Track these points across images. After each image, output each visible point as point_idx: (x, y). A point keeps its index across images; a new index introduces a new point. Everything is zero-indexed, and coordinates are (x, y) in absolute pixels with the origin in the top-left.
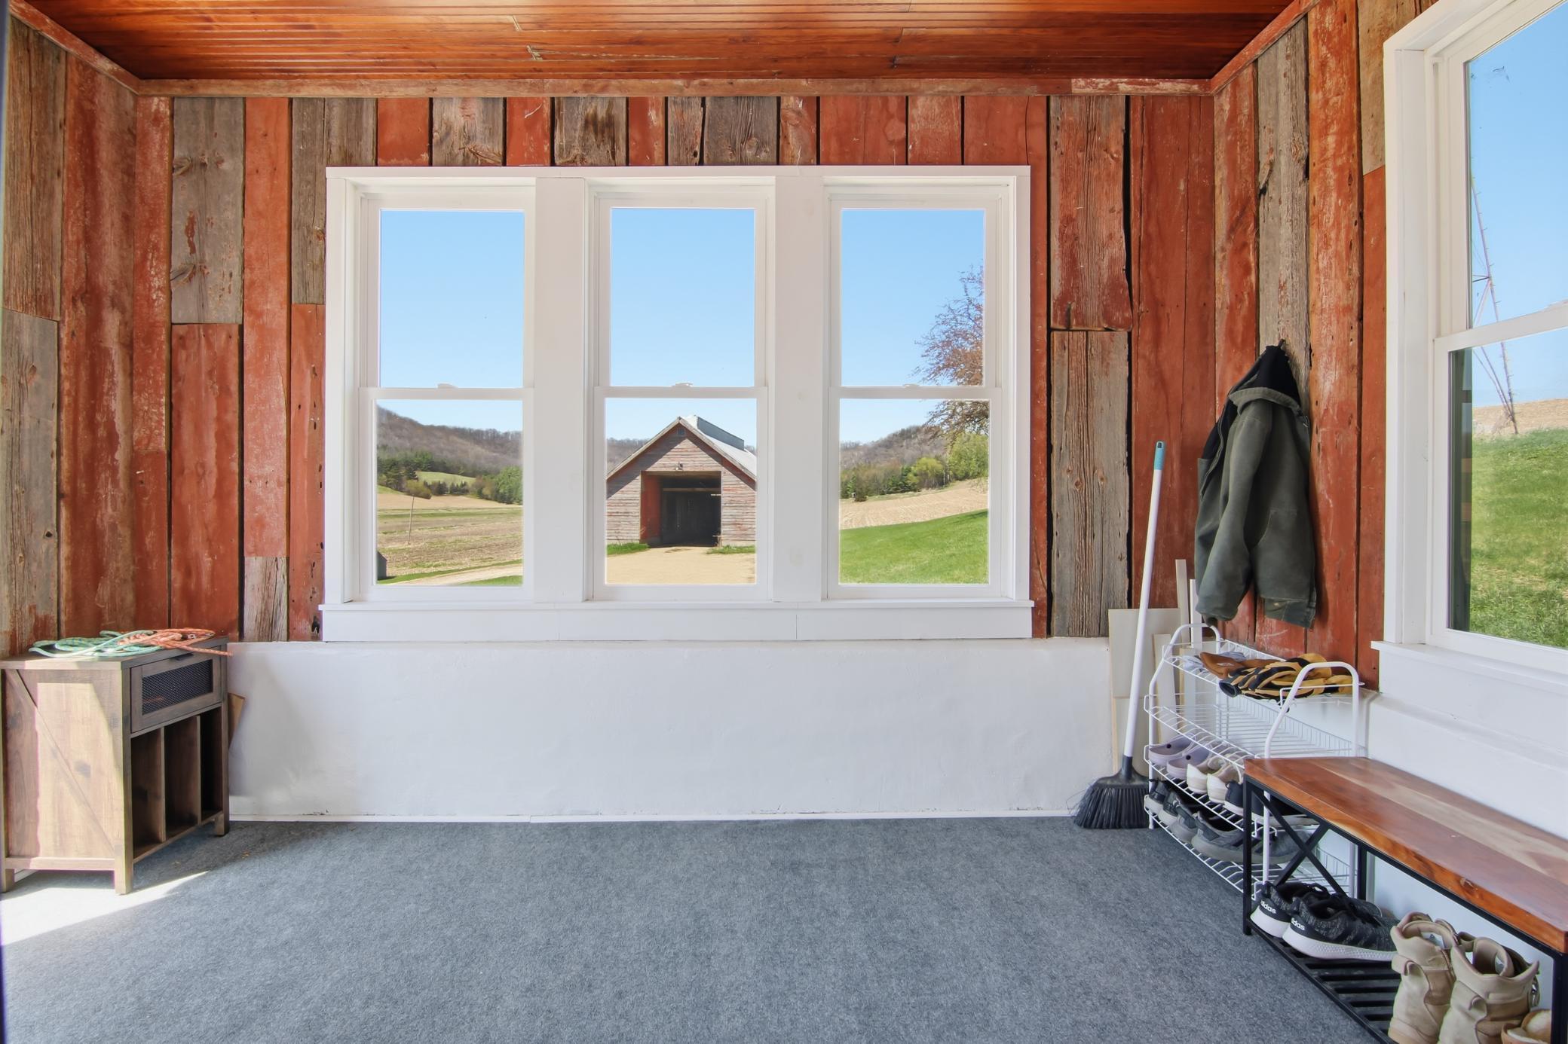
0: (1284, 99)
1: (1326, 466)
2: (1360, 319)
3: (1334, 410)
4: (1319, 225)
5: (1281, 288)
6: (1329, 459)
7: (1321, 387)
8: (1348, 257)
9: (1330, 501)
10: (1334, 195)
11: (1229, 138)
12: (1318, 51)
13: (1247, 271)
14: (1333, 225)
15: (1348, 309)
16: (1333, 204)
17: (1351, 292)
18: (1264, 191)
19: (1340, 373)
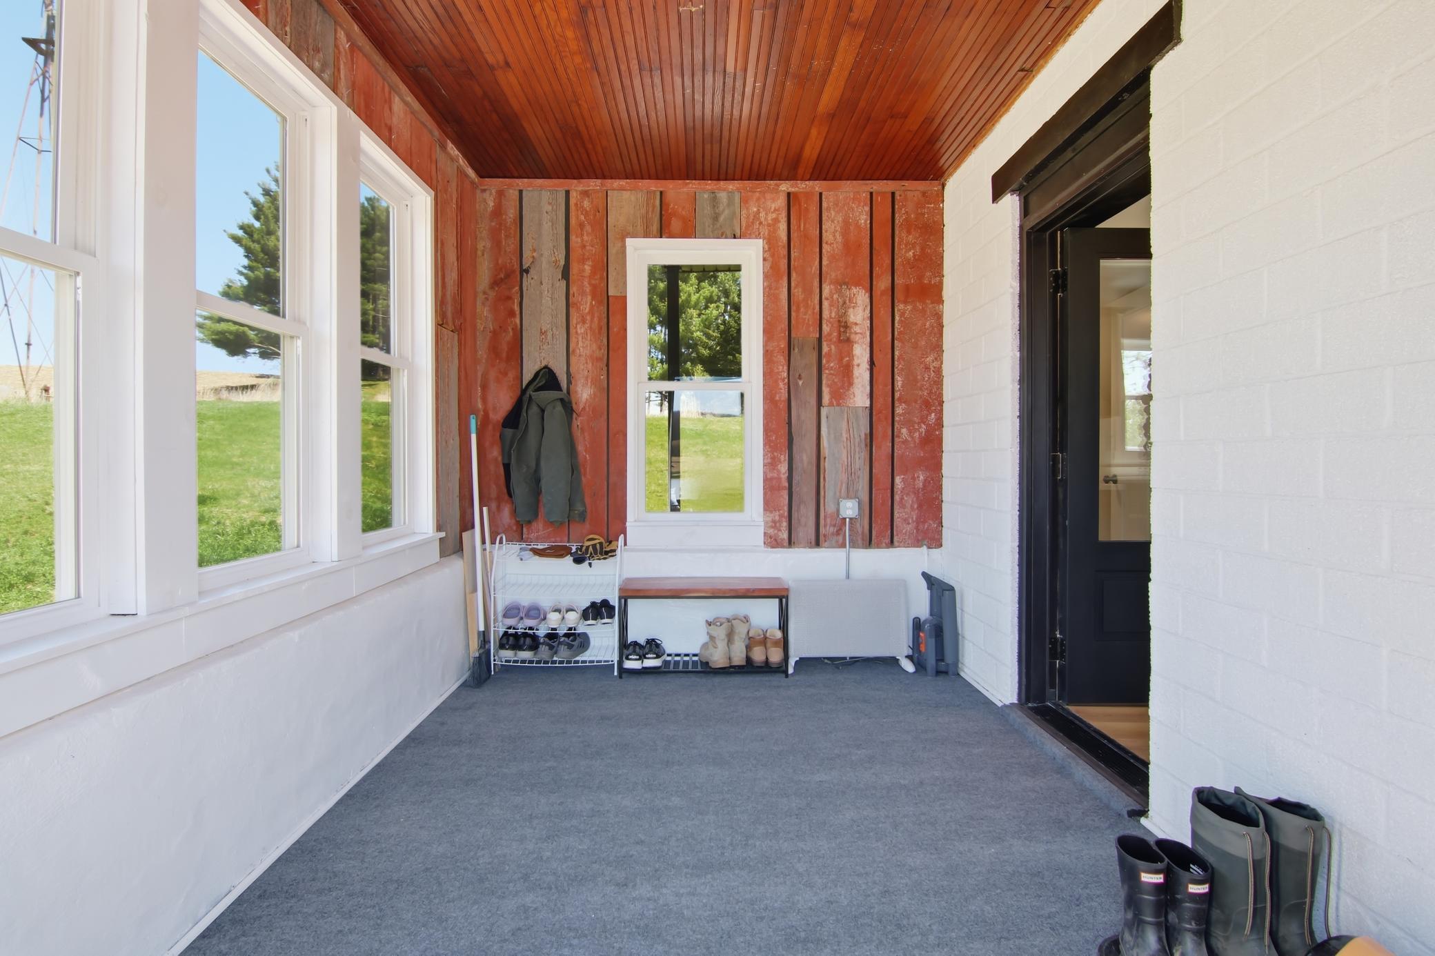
0: (547, 226)
1: (584, 438)
2: (608, 365)
3: (589, 409)
4: (578, 309)
5: (542, 333)
6: (586, 434)
7: (580, 395)
8: (600, 333)
9: (587, 456)
10: (589, 298)
11: (493, 224)
12: (577, 217)
13: (511, 314)
14: (589, 312)
15: (599, 359)
16: (589, 304)
17: (602, 351)
18: (527, 271)
19: (594, 391)
